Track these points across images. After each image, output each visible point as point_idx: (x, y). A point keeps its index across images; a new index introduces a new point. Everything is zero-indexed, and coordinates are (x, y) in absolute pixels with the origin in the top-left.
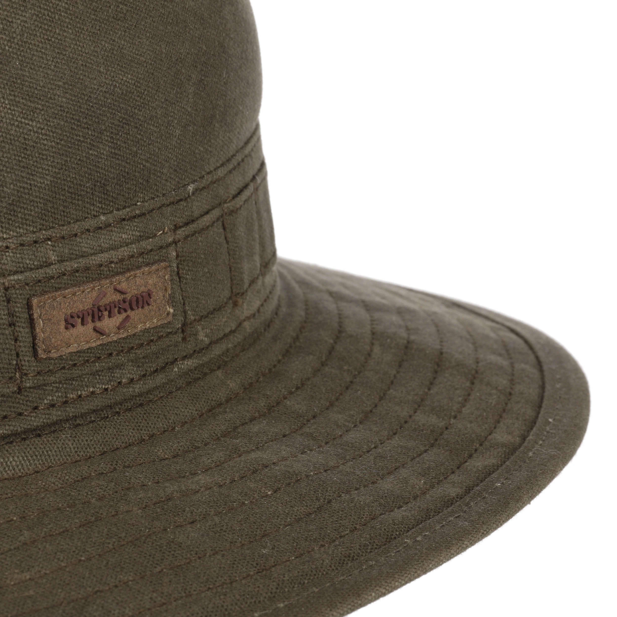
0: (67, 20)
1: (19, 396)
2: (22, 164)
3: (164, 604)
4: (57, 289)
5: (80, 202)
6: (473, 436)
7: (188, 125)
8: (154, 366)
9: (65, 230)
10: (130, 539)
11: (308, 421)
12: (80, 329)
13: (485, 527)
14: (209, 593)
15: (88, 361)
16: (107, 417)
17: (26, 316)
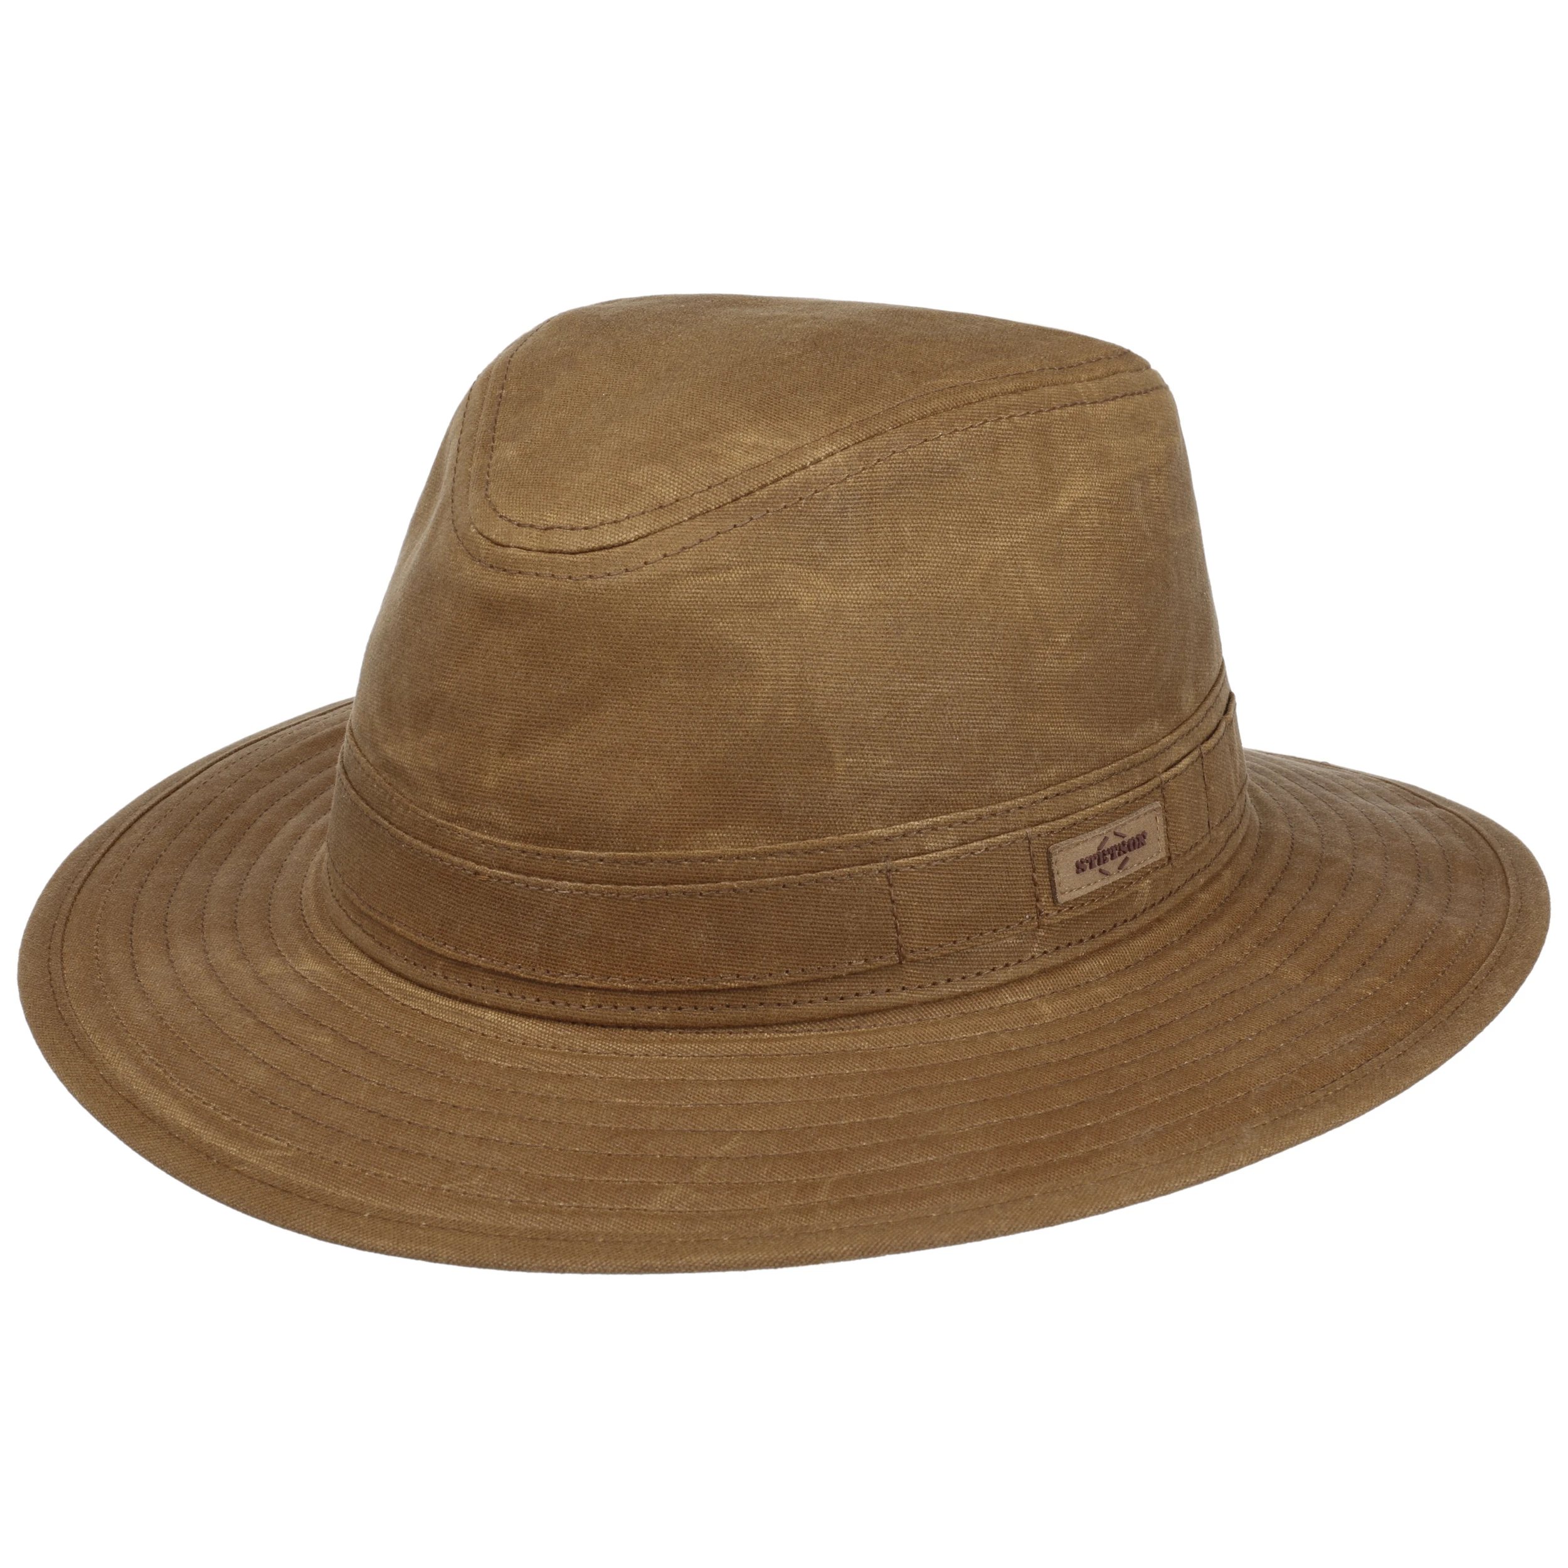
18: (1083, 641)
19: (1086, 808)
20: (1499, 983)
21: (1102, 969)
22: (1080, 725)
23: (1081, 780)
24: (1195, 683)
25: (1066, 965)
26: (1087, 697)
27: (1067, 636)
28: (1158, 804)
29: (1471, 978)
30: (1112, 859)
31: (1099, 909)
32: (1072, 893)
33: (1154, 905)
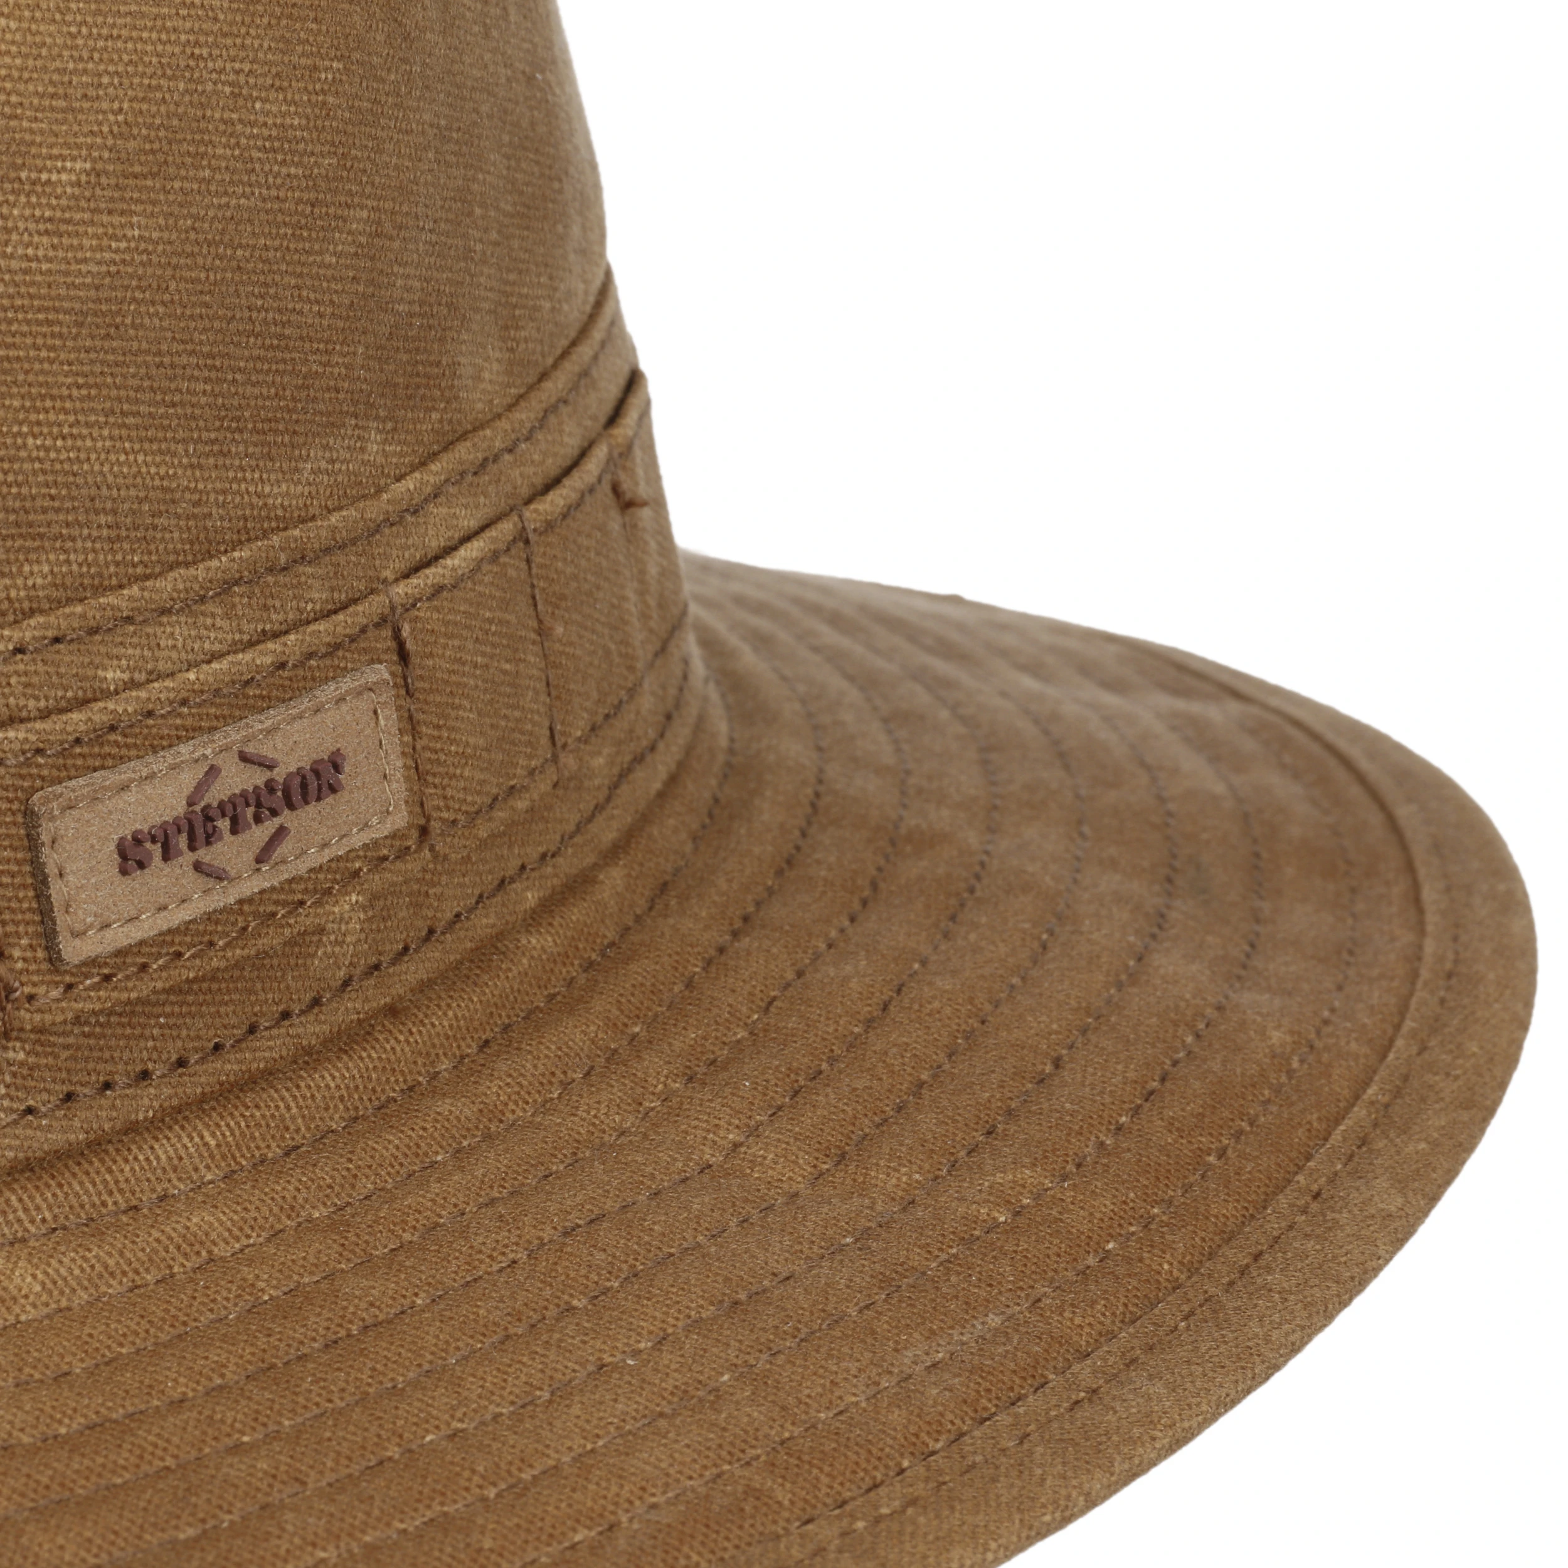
18: (131, 182)
19: (149, 681)
20: (1382, 1183)
21: (212, 1157)
22: (124, 432)
23: (130, 598)
24: (506, 328)
25: (97, 1145)
26: (147, 352)
27: (78, 165)
28: (381, 672)
29: (1300, 1168)
30: (234, 831)
31: (195, 980)
32: (109, 934)
33: (377, 967)
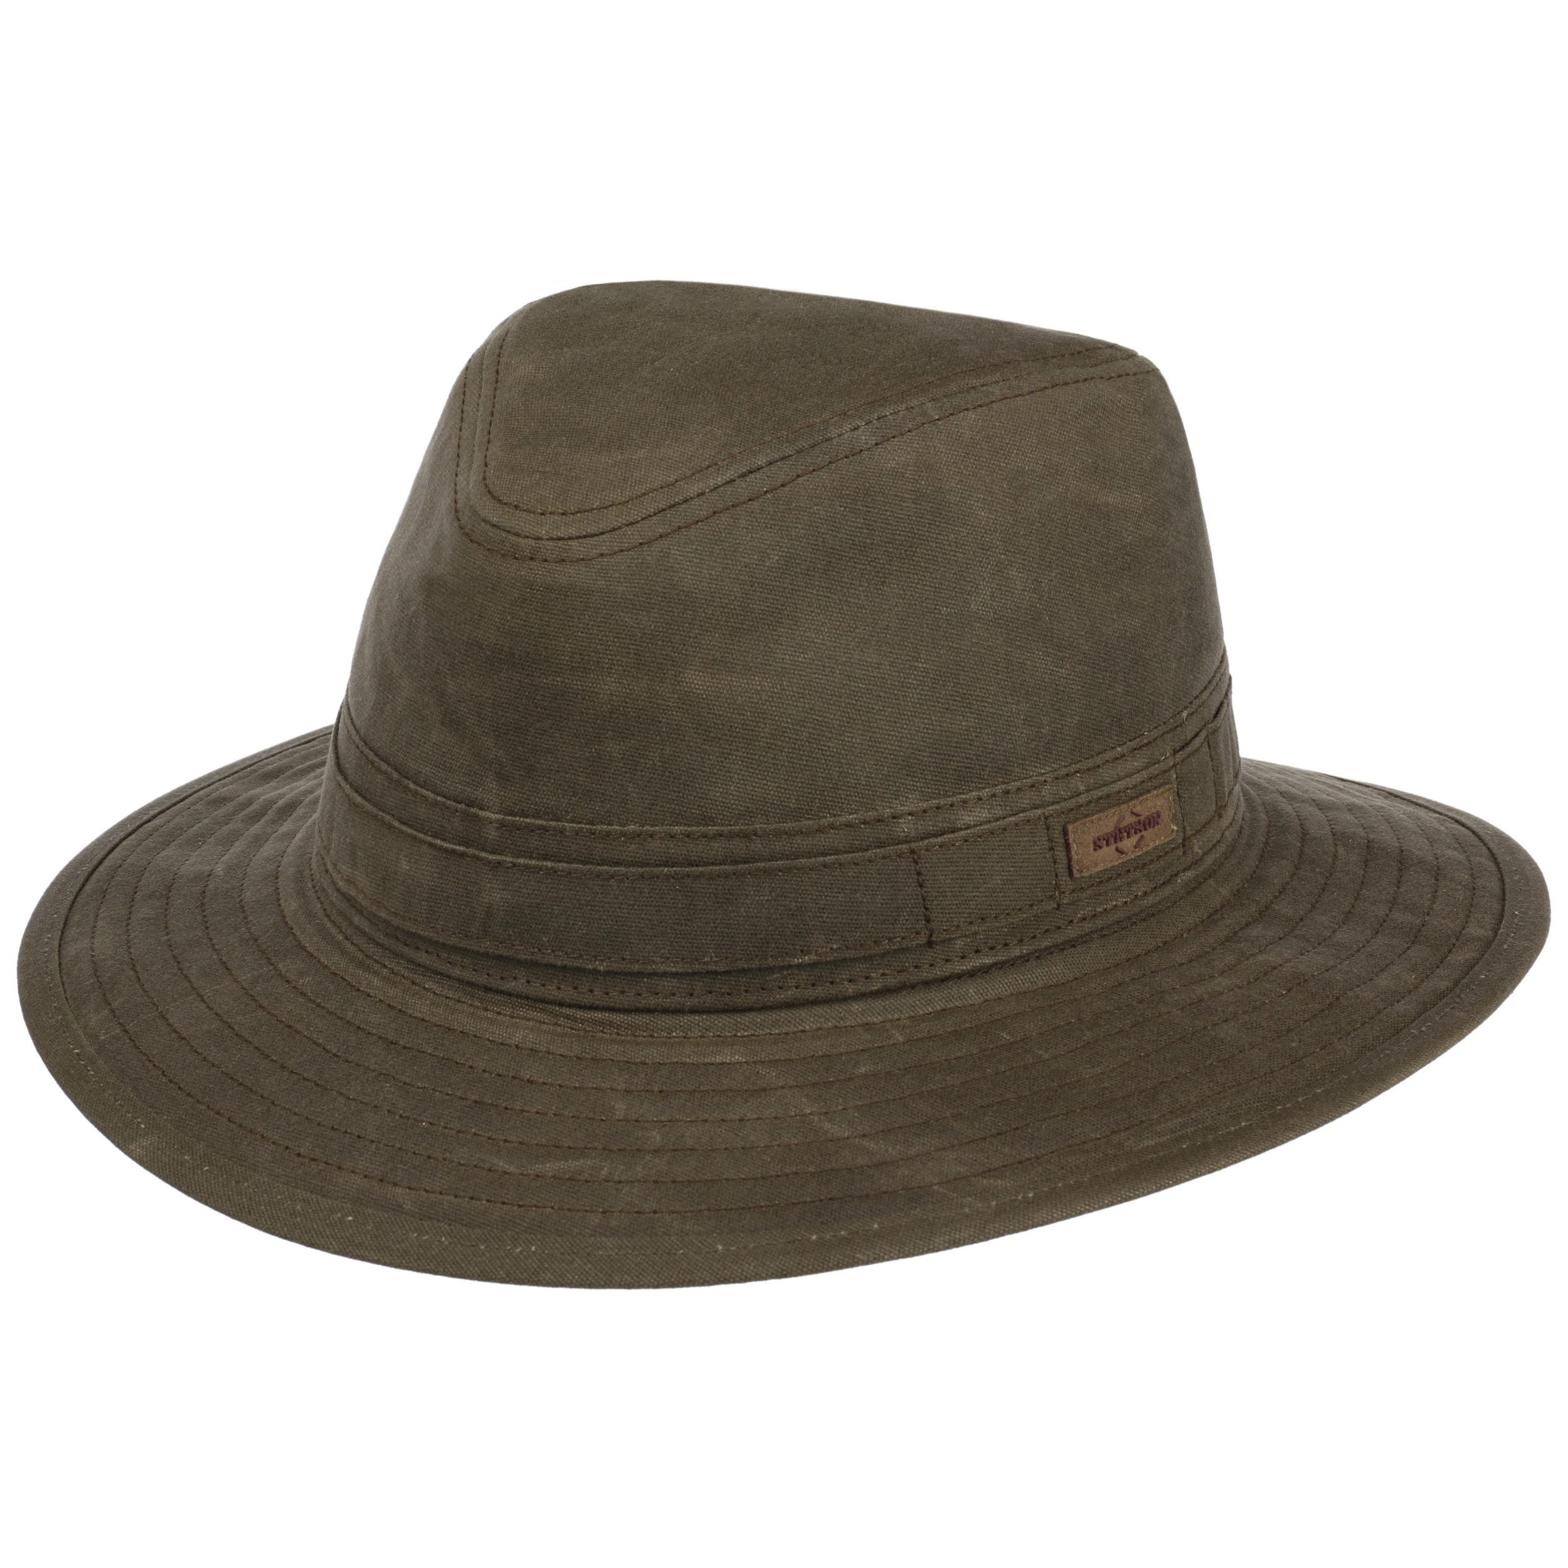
0: (1084, 575)
1: (1057, 912)
2: (1055, 707)
3: (1221, 1092)
4: (1086, 816)
5: (1101, 737)
6: (1449, 931)
7: (1182, 657)
8: (1162, 879)
9: (1090, 763)
10: (1178, 1036)
11: (1297, 923)
12: (1105, 850)
13: (1479, 1016)
14: (1255, 1082)
15: (1111, 877)
16: (1127, 927)
17: (1062, 840)
